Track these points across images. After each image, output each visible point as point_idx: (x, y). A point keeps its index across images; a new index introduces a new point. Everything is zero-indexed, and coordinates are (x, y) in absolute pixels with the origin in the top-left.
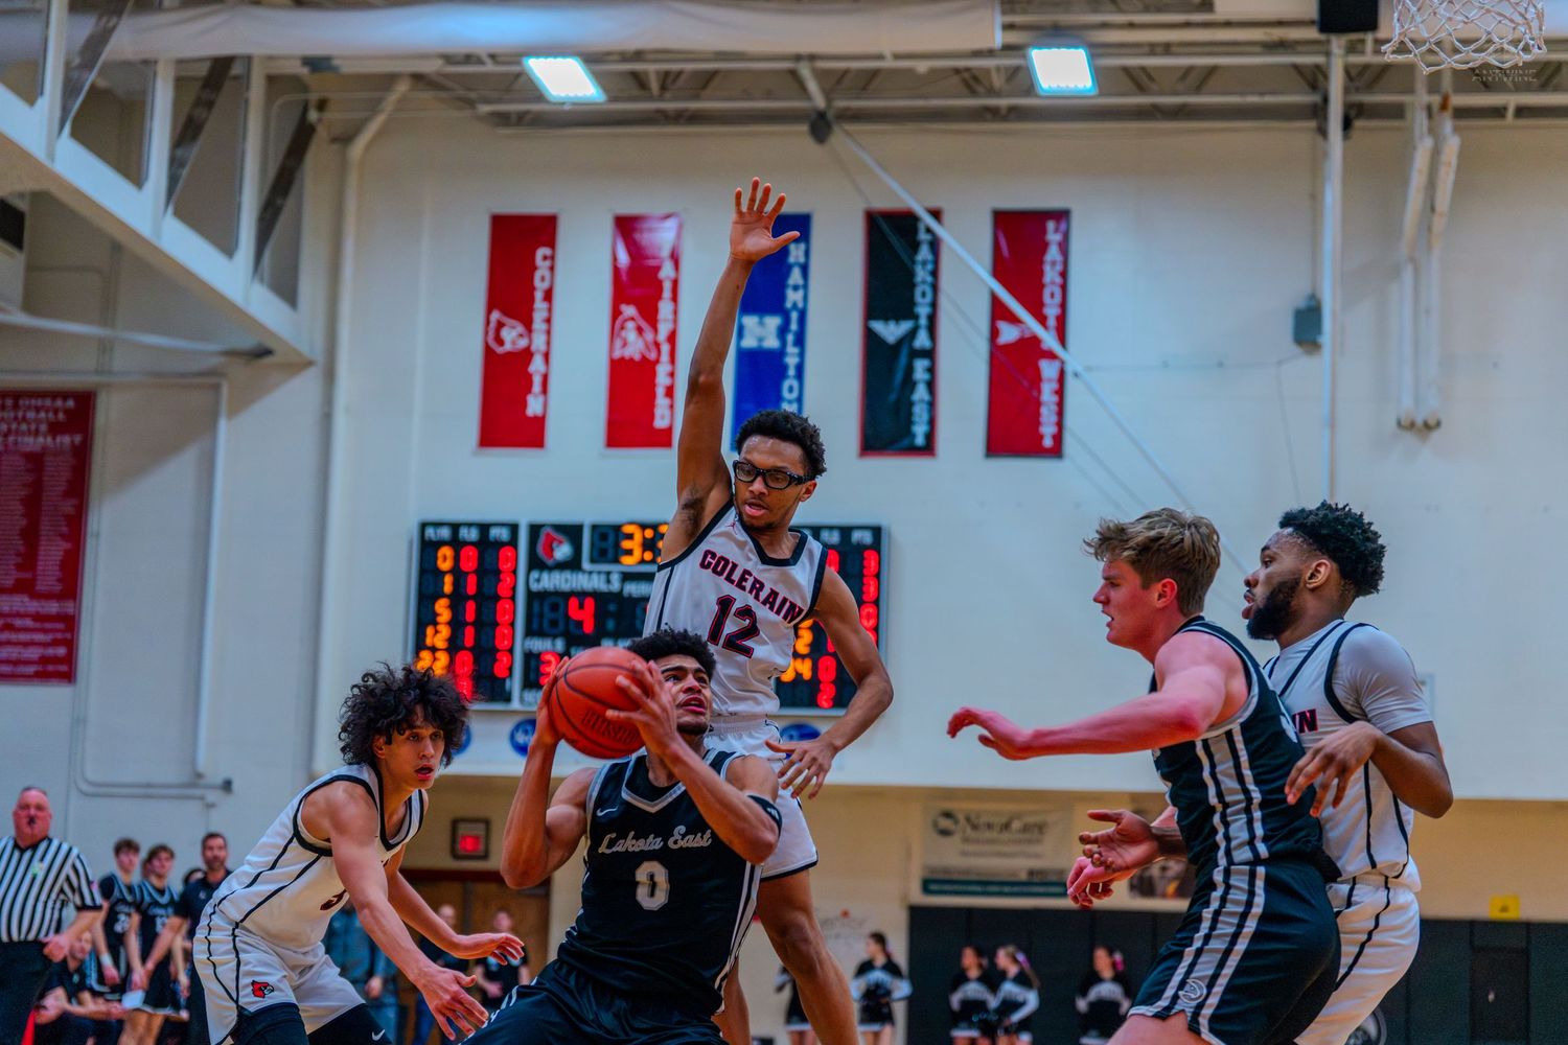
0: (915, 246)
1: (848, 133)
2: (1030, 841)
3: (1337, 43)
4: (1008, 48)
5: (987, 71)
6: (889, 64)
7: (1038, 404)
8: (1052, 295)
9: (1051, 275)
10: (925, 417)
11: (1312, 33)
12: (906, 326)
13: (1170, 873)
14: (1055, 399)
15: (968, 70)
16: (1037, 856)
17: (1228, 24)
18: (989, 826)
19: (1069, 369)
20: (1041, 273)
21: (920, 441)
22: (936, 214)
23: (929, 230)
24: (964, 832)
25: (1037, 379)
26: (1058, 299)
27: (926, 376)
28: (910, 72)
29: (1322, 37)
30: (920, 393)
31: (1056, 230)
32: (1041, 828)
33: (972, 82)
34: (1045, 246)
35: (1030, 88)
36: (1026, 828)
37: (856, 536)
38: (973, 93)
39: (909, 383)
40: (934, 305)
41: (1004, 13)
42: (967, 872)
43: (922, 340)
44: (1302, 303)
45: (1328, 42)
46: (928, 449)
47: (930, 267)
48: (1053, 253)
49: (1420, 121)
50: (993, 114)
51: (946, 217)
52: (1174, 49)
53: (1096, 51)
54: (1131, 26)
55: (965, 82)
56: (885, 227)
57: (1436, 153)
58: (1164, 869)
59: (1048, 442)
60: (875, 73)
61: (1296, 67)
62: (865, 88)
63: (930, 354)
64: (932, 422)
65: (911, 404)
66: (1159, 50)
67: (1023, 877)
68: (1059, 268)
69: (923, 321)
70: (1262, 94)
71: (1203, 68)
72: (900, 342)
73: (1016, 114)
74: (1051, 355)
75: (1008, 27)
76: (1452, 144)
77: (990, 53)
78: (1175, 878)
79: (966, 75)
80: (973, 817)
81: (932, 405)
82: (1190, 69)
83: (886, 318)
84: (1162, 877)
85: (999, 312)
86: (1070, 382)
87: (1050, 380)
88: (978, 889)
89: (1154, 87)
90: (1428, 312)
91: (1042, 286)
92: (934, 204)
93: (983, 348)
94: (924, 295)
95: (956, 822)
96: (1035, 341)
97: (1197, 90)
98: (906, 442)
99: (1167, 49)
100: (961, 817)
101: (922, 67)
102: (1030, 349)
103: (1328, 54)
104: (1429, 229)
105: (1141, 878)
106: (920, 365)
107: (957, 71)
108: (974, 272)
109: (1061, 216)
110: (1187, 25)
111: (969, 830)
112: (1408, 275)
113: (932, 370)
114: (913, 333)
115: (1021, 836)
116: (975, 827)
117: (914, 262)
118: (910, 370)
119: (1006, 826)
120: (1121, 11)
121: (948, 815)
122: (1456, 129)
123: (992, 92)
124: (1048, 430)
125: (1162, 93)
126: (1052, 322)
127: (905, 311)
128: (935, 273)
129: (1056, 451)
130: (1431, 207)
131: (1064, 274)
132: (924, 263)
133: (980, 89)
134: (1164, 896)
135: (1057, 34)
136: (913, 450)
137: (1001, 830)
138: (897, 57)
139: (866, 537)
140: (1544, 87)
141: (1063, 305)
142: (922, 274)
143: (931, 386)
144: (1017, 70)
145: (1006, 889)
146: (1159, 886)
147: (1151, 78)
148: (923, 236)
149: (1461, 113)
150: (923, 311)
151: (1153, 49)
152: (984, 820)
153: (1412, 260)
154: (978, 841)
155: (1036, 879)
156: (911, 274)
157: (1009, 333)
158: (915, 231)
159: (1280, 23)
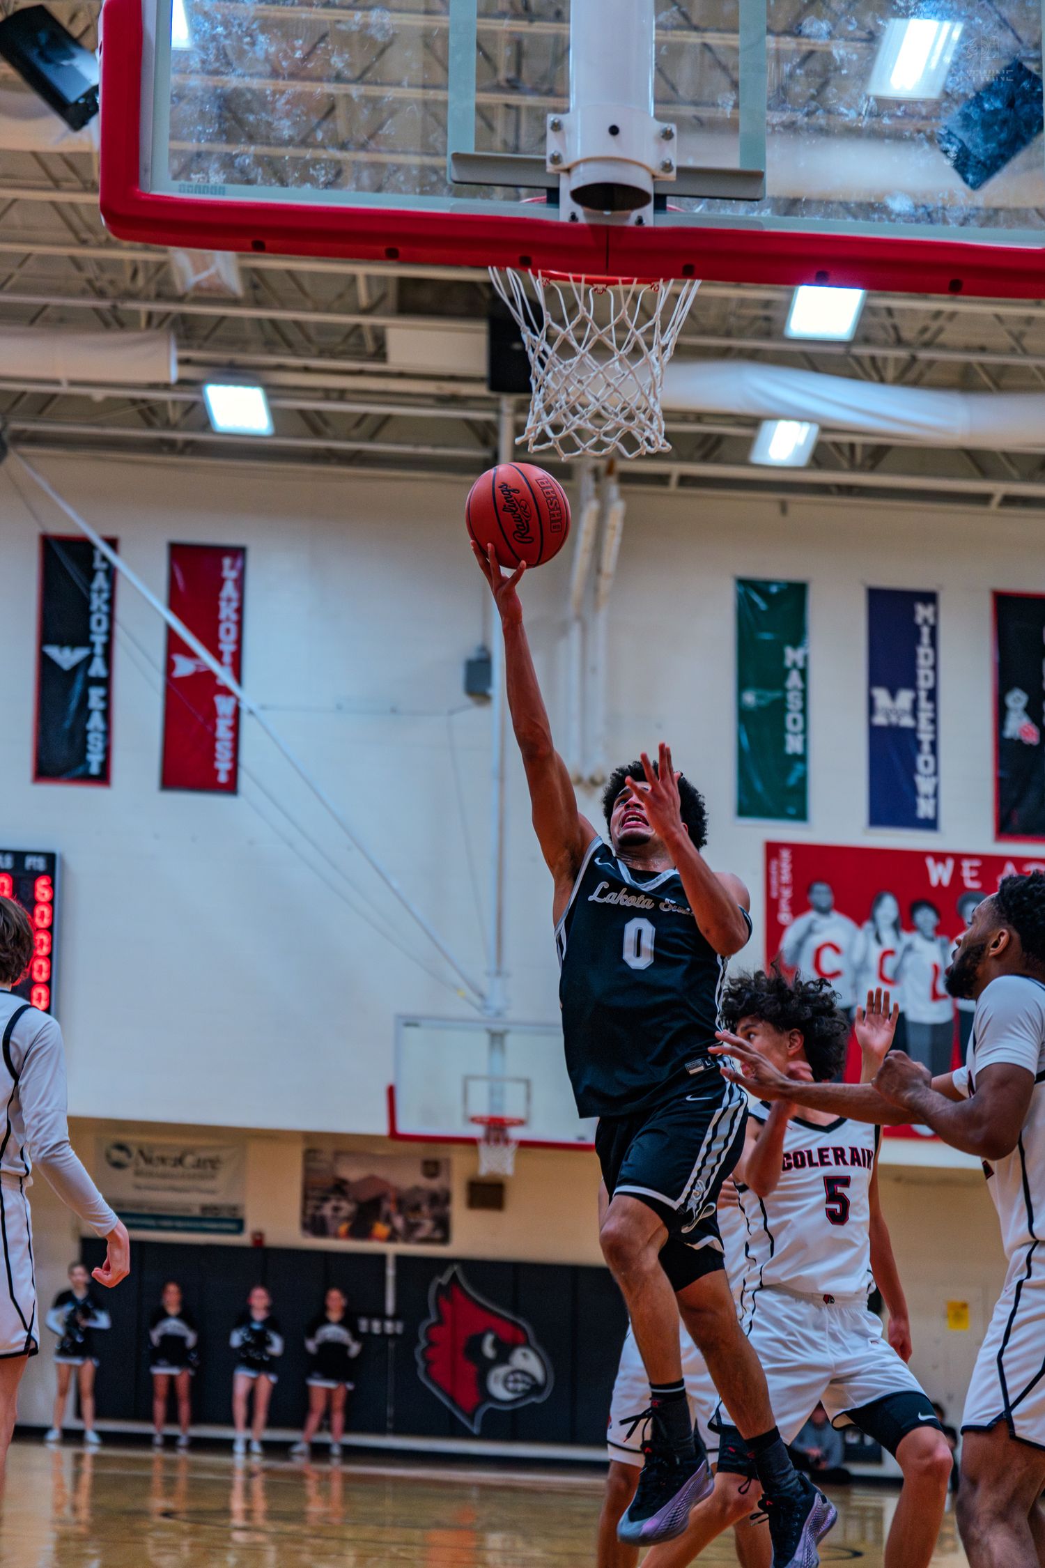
0: (91, 574)
1: (23, 456)
2: (202, 1177)
3: (508, 402)
4: (182, 382)
5: (164, 404)
6: (64, 389)
7: (214, 740)
8: (228, 631)
9: (226, 611)
10: (100, 745)
11: (482, 390)
12: (81, 653)
13: (343, 1214)
14: (229, 735)
15: (144, 401)
16: (212, 1192)
17: (401, 375)
18: (163, 1160)
19: (244, 707)
20: (217, 610)
21: (95, 769)
22: (113, 543)
23: (104, 559)
24: (137, 1165)
25: (212, 714)
26: (233, 636)
27: (101, 705)
28: (87, 399)
29: (493, 395)
30: (96, 722)
31: (232, 567)
32: (214, 1163)
33: (148, 413)
34: (221, 582)
35: (206, 423)
36: (199, 1164)
37: (30, 862)
38: (150, 425)
39: (84, 711)
40: (110, 633)
41: (180, 347)
42: (139, 1205)
43: (97, 669)
44: (473, 654)
45: (498, 400)
46: (103, 777)
47: (105, 596)
48: (229, 590)
49: (587, 483)
50: (170, 447)
51: (122, 546)
52: (349, 396)
53: (273, 392)
54: (307, 370)
55: (141, 412)
56: (59, 551)
57: (602, 517)
58: (336, 1209)
59: (223, 778)
60: (53, 396)
61: (469, 423)
62: (41, 412)
63: (106, 682)
64: (107, 751)
65: (86, 732)
66: (335, 395)
67: (196, 1212)
68: (234, 605)
69: (99, 650)
70: (435, 446)
71: (378, 416)
72: (76, 668)
73: (191, 448)
74: (227, 692)
75: (184, 362)
76: (618, 509)
77: (166, 387)
78: (347, 1219)
79: (144, 406)
80: (146, 1152)
81: (107, 733)
82: (365, 416)
83: (62, 644)
84: (334, 1217)
85: (174, 645)
86: (246, 720)
87: (225, 716)
88: (151, 1222)
89: (329, 431)
90: (594, 670)
91: (218, 622)
92: (111, 533)
93: (159, 680)
94: (99, 622)
95: (129, 1154)
96: (211, 676)
97: (372, 437)
98: (80, 770)
99: (342, 395)
100: (134, 1151)
101: (98, 395)
102: (205, 684)
103: (498, 411)
104: (596, 589)
105: (314, 1217)
106: (96, 694)
107: (134, 401)
108: (150, 604)
109: (238, 553)
110: (361, 373)
111: (142, 1162)
112: (575, 633)
113: (107, 699)
114: (88, 660)
115: (193, 1171)
116: (148, 1161)
117: (89, 590)
118: (85, 698)
119: (179, 1161)
120: (296, 354)
121: (121, 1147)
122: (623, 495)
123: (168, 425)
124: (223, 765)
125: (336, 438)
126: (227, 658)
127: (81, 638)
128: (111, 602)
129: (231, 787)
130: (596, 568)
131: (240, 611)
132: (100, 591)
133: (157, 421)
134: (336, 1236)
135: (234, 373)
136: (87, 779)
137: (175, 1165)
138: (73, 383)
139: (40, 864)
140: (706, 458)
141: (239, 642)
142: (97, 602)
143: (107, 714)
144: (194, 404)
145: (179, 1224)
146: (331, 1225)
147: (326, 423)
148: (98, 564)
149: (627, 478)
150: (99, 639)
151: (328, 394)
152: (157, 1154)
153: (579, 618)
154: (151, 1175)
155: (209, 1215)
156: (88, 602)
157: (184, 667)
158: (91, 559)
159: (453, 378)
